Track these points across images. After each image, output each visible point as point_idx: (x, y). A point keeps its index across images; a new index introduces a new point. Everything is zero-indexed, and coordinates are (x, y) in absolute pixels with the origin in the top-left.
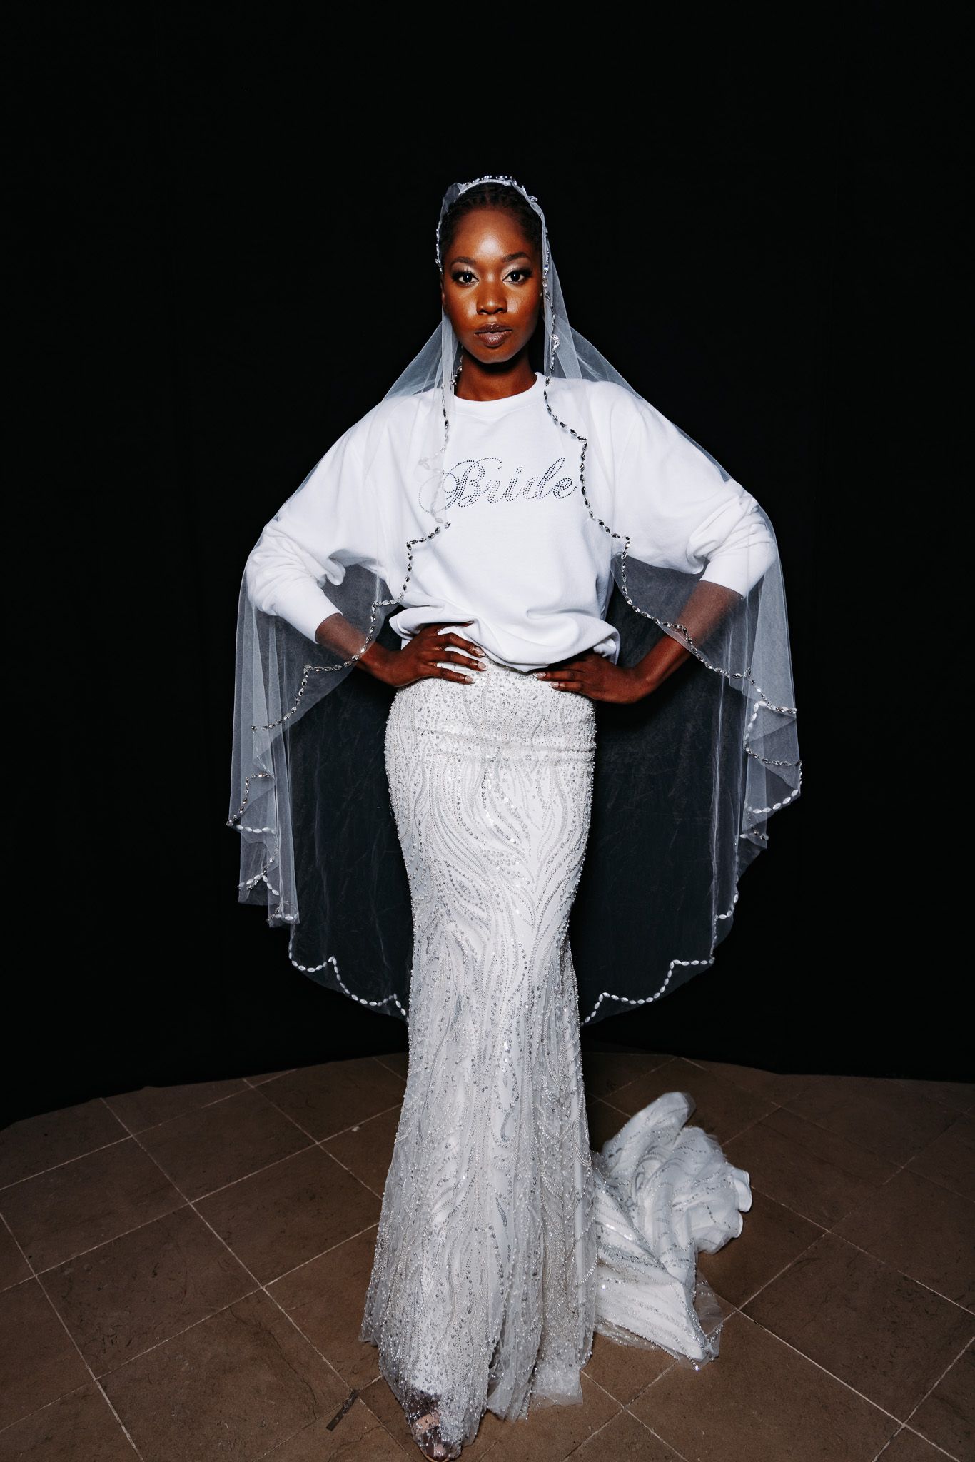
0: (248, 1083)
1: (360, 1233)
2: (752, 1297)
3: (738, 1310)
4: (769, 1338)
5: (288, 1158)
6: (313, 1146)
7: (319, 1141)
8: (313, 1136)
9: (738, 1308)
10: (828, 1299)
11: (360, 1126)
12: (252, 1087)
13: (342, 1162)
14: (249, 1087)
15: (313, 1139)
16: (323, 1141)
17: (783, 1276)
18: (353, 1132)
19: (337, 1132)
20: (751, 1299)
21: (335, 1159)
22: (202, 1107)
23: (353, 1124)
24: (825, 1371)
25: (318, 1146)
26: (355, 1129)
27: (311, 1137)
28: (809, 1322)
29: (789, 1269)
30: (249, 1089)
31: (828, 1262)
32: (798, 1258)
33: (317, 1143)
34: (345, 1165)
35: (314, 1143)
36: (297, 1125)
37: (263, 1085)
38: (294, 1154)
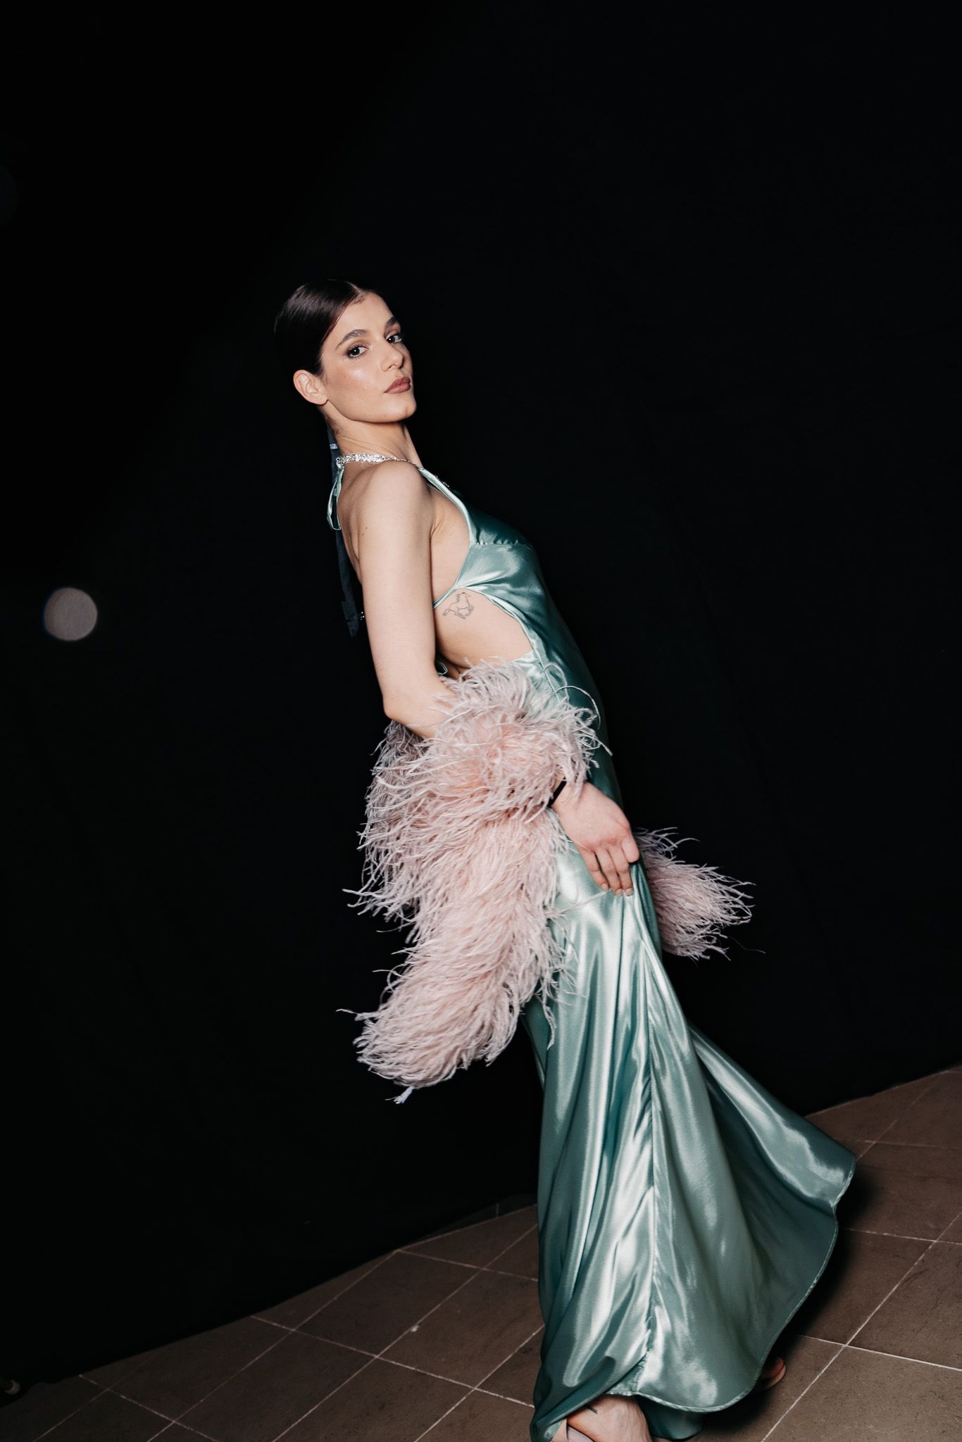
0: (288, 1329)
1: (440, 1420)
2: (860, 1329)
3: (846, 1345)
4: (880, 1358)
5: (347, 1381)
6: (372, 1360)
7: (377, 1354)
8: (370, 1352)
9: (845, 1343)
10: (939, 1302)
11: (420, 1324)
12: (293, 1330)
13: (407, 1364)
14: (288, 1331)
15: (371, 1355)
16: (383, 1352)
17: (891, 1299)
18: (413, 1333)
19: (395, 1339)
20: (858, 1331)
21: (398, 1364)
22: (243, 1369)
23: (412, 1324)
24: (940, 1366)
25: (377, 1359)
26: (414, 1329)
27: (368, 1354)
28: (921, 1330)
29: (896, 1290)
30: (290, 1333)
31: (937, 1270)
32: (905, 1277)
33: (377, 1357)
34: (410, 1366)
35: (373, 1357)
36: (351, 1348)
37: (304, 1325)
38: (353, 1376)
